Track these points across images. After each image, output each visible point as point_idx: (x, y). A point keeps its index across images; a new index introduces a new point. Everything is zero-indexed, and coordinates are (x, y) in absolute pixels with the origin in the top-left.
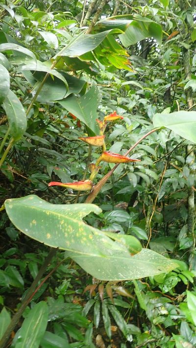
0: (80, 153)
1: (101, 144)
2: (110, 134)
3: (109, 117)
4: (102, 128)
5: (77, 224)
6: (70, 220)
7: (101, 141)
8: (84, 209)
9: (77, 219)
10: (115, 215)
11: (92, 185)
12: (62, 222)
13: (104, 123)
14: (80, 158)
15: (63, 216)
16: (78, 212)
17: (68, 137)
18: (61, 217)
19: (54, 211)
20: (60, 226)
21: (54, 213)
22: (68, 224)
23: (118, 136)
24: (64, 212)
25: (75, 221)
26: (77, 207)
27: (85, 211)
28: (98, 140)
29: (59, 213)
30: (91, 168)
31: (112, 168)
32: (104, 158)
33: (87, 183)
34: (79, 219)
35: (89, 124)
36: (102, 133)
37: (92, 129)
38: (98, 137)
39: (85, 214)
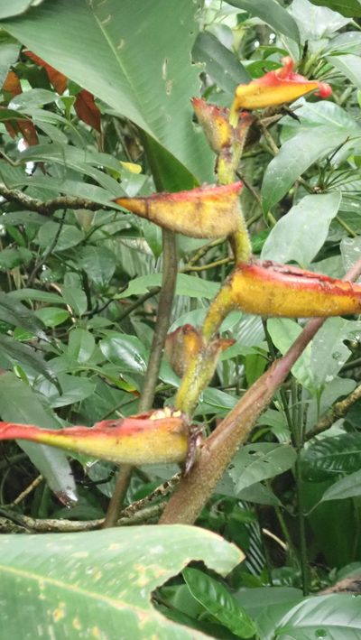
0: (95, 278)
1: (223, 227)
2: (272, 157)
3: (261, 91)
4: (227, 145)
5: (129, 617)
6: (95, 601)
7: (224, 211)
8: (158, 550)
9: (127, 599)
10: (317, 621)
11: (188, 435)
12: (59, 614)
13: (234, 121)
14: (93, 312)
15: (60, 583)
16: (128, 566)
17: (24, 189)
18: (49, 589)
19: (11, 565)
20: (51, 630)
21: (13, 570)
22: (86, 620)
23: (315, 168)
24: (61, 566)
25: (119, 605)
26: (116, 541)
27: (163, 559)
28: (210, 208)
29: (37, 571)
30: (178, 348)
31: (283, 346)
32: (247, 296)
33: (160, 425)
34: (134, 598)
35: (158, 124)
36: (226, 170)
37: (176, 146)
38: (208, 190)
39: (165, 574)
